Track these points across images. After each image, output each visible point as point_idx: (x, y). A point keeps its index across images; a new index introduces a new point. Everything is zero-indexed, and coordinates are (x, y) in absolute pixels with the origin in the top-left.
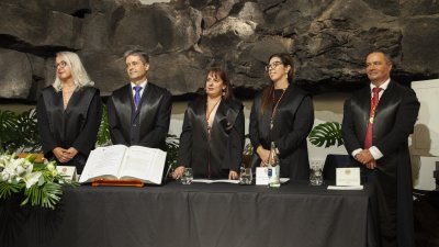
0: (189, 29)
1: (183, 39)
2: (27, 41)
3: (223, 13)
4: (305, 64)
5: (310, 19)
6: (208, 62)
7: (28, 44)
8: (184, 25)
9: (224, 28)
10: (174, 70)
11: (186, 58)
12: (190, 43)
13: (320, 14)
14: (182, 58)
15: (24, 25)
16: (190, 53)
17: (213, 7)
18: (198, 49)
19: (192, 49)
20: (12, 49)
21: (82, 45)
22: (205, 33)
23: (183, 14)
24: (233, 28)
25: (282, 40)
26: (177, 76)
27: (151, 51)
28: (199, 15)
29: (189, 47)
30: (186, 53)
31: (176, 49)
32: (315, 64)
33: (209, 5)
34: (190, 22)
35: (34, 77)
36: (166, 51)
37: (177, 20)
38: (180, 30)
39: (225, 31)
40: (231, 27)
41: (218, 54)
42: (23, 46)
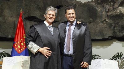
0: (104, 13)
1: (101, 17)
2: (40, 18)
3: (116, 6)
6: (112, 25)
7: (40, 19)
8: (102, 11)
9: (118, 12)
10: (98, 29)
11: (102, 24)
12: (104, 18)
14: (101, 24)
15: (39, 12)
16: (104, 22)
17: (112, 3)
18: (107, 20)
19: (105, 20)
20: (33, 21)
21: (60, 19)
22: (109, 14)
23: (101, 7)
24: (123, 12)
26: (100, 31)
27: (87, 21)
28: (108, 7)
29: (104, 20)
30: (102, 22)
31: (98, 20)
33: (110, 2)
34: (104, 10)
36: (94, 21)
37: (99, 9)
38: (100, 13)
39: (119, 13)
40: (121, 11)
41: (116, 22)
42: (38, 20)
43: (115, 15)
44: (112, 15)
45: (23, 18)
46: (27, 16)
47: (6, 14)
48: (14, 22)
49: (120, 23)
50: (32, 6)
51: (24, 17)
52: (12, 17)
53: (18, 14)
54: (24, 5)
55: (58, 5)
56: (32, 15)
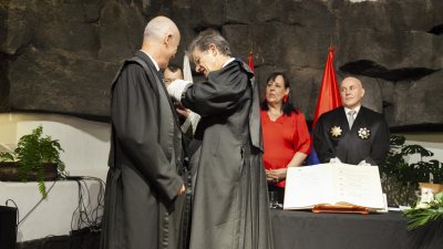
2: (383, 65)
7: (384, 69)
15: (379, 48)
21: (442, 64)
35: (384, 102)
42: (377, 71)
45: (337, 69)
46: (346, 60)
47: (293, 61)
48: (313, 79)
50: (359, 33)
51: (338, 64)
52: (307, 66)
53: (323, 59)
54: (338, 34)
55: (436, 24)
56: (361, 58)
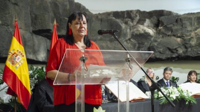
1: (125, 35)
3: (135, 23)
4: (190, 49)
5: (191, 31)
6: (136, 45)
8: (126, 28)
9: (141, 30)
13: (196, 30)
16: (128, 41)
18: (131, 40)
19: (129, 39)
24: (147, 31)
25: (175, 38)
29: (127, 38)
30: (126, 41)
31: (122, 39)
32: (195, 50)
34: (129, 27)
35: (48, 49)
37: (123, 26)
38: (125, 31)
39: (143, 32)
40: (145, 31)
41: (140, 42)
43: (138, 34)
44: (134, 34)
49: (146, 43)
51: (32, 29)
